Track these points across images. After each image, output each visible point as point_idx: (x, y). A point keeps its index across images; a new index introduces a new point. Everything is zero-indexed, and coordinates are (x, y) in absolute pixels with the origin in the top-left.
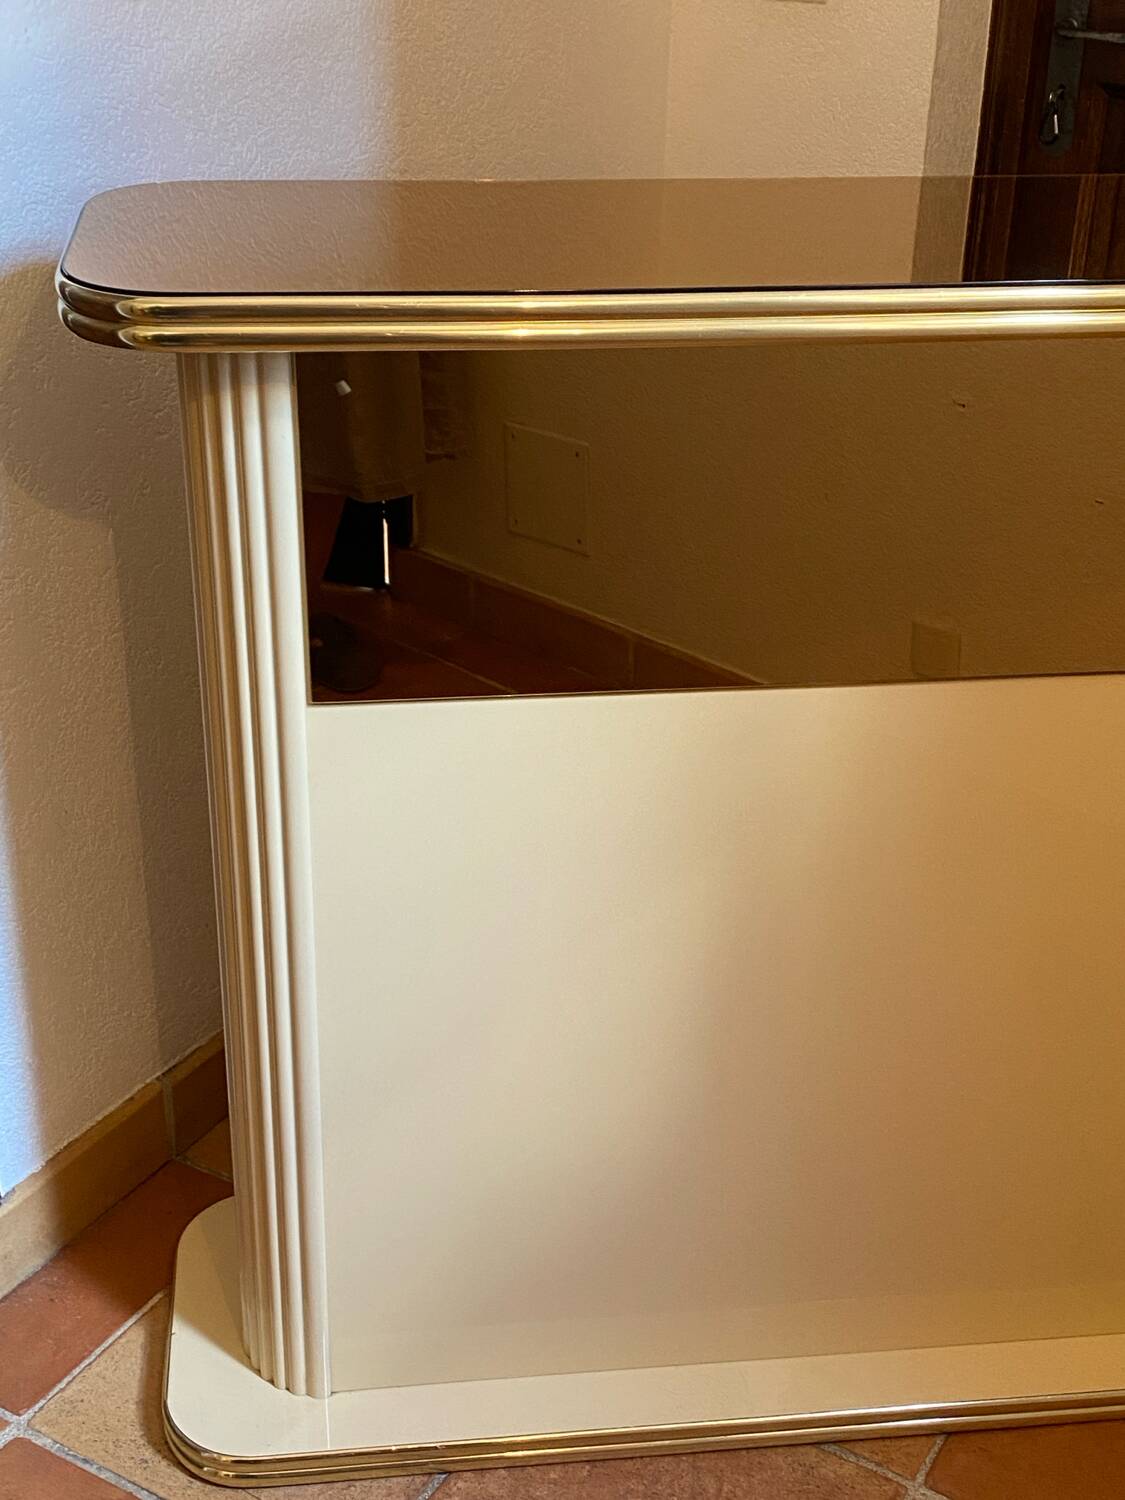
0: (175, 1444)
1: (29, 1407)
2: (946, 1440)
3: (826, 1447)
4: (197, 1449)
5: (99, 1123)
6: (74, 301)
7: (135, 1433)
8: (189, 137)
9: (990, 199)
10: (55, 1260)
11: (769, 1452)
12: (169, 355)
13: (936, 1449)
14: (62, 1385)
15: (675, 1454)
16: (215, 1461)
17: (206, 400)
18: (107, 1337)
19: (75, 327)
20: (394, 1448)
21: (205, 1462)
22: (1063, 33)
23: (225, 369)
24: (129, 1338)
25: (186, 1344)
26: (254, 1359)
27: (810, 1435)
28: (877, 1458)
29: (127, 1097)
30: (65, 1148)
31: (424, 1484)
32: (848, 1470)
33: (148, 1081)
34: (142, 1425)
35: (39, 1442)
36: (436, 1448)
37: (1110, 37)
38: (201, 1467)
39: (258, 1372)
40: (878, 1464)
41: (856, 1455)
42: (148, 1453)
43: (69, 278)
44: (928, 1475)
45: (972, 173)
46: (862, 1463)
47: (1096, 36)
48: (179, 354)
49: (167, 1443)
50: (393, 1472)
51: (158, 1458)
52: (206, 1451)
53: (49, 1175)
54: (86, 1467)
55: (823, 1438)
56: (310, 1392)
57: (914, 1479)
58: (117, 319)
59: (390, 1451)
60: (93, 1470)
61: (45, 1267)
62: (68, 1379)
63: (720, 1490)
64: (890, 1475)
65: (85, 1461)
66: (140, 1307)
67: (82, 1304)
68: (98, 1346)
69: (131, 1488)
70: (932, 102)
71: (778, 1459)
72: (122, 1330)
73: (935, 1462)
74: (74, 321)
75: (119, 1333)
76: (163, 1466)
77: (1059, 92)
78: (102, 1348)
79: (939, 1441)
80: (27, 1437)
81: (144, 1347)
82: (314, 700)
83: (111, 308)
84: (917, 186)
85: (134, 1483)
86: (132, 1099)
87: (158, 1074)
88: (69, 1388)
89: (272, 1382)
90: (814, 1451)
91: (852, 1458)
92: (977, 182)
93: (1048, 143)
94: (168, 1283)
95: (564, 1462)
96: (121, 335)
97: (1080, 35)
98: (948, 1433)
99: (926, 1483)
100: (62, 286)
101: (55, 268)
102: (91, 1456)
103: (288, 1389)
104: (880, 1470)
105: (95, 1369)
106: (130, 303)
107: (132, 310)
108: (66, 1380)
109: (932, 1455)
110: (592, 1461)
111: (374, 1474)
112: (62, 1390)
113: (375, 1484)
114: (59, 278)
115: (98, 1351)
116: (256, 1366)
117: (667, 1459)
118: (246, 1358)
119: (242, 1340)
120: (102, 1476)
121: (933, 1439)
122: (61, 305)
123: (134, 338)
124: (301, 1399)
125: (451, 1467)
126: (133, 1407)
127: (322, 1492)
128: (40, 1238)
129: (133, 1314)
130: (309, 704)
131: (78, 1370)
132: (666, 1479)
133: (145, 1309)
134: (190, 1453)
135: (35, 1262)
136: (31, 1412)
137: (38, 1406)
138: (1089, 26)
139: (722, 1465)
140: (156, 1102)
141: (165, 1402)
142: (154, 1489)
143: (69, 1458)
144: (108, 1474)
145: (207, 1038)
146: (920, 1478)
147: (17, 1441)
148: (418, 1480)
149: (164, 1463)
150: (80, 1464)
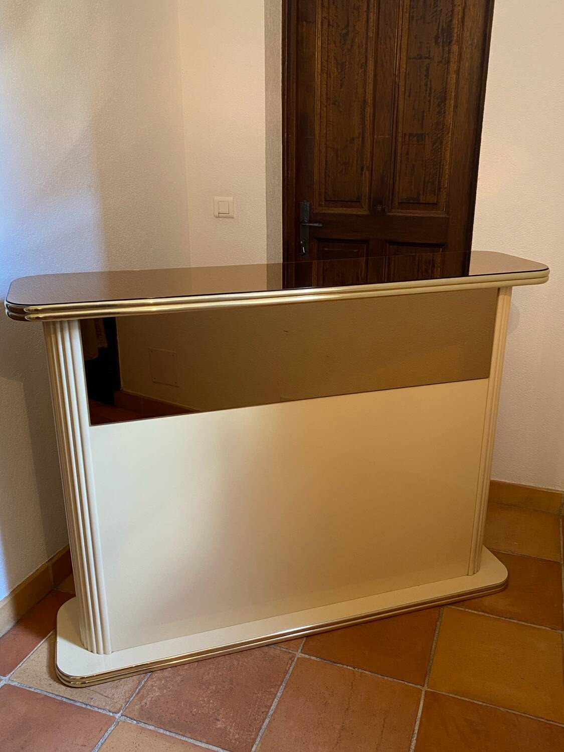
0: (60, 677)
1: (9, 674)
2: (306, 639)
3: (270, 646)
4: (68, 676)
5: (28, 578)
6: (10, 309)
7: (46, 676)
8: (42, 262)
9: (287, 272)
10: (14, 626)
11: (253, 650)
12: (40, 323)
13: (304, 642)
14: (20, 665)
15: (224, 655)
16: (75, 679)
17: (53, 336)
18: (35, 647)
19: (11, 317)
20: (134, 666)
21: (71, 681)
22: (303, 224)
23: (58, 326)
24: (42, 647)
25: (63, 645)
26: (85, 646)
27: (265, 643)
28: (286, 647)
29: (37, 569)
30: (17, 587)
31: (144, 677)
32: (277, 652)
33: (43, 563)
34: (48, 673)
35: (13, 684)
36: (147, 664)
37: (315, 225)
38: (70, 682)
39: (87, 649)
40: (286, 649)
41: (280, 647)
42: (51, 682)
43: (9, 302)
44: (302, 650)
45: (282, 262)
46: (282, 649)
47: (312, 224)
48: (43, 322)
49: (57, 677)
50: (135, 674)
51: (55, 682)
52: (72, 676)
53: (11, 597)
54: (30, 689)
55: (270, 643)
56: (105, 653)
57: (298, 651)
58: (24, 313)
59: (132, 667)
60: (33, 690)
61: (11, 629)
62: (22, 662)
63: (239, 664)
64: (290, 651)
65: (29, 688)
66: (46, 636)
67: (25, 638)
68: (31, 651)
69: (46, 693)
70: (267, 245)
71: (256, 652)
72: (40, 644)
73: (303, 646)
74: (11, 315)
75: (39, 646)
76: (57, 685)
77: (304, 241)
78: (33, 651)
79: (305, 639)
80: (9, 683)
81: (47, 649)
82: (92, 424)
83: (22, 310)
84: (266, 266)
85: (47, 692)
86: (38, 570)
87: (47, 561)
88: (22, 665)
89: (92, 652)
90: (267, 648)
91: (279, 648)
92: (284, 265)
93: (302, 255)
94: (54, 628)
95: (189, 662)
96: (26, 318)
97: (308, 224)
98: (307, 636)
99: (301, 652)
100: (7, 305)
101: (4, 300)
102: (31, 686)
103: (97, 653)
104: (287, 650)
105: (31, 658)
106: (28, 308)
107: (29, 310)
108: (21, 663)
109: (303, 644)
110: (198, 661)
111: (128, 676)
112: (20, 666)
113: (128, 679)
114: (6, 303)
115: (32, 653)
116: (86, 648)
117: (221, 657)
118: (82, 645)
119: (81, 640)
120: (36, 691)
121: (302, 639)
122: (7, 311)
123: (30, 318)
124: (102, 656)
125: (153, 670)
126: (45, 668)
127: (110, 684)
128: (10, 619)
129: (43, 638)
130: (90, 426)
131: (25, 660)
132: (222, 663)
133: (47, 637)
134: (65, 678)
135: (8, 627)
136: (10, 675)
137: (12, 673)
138: (310, 222)
139: (239, 656)
140: (46, 570)
141: (56, 664)
142: (54, 693)
143: (24, 688)
144: (38, 690)
145: (63, 548)
146: (300, 651)
147: (5, 685)
148: (142, 675)
149: (57, 684)
150: (28, 689)
